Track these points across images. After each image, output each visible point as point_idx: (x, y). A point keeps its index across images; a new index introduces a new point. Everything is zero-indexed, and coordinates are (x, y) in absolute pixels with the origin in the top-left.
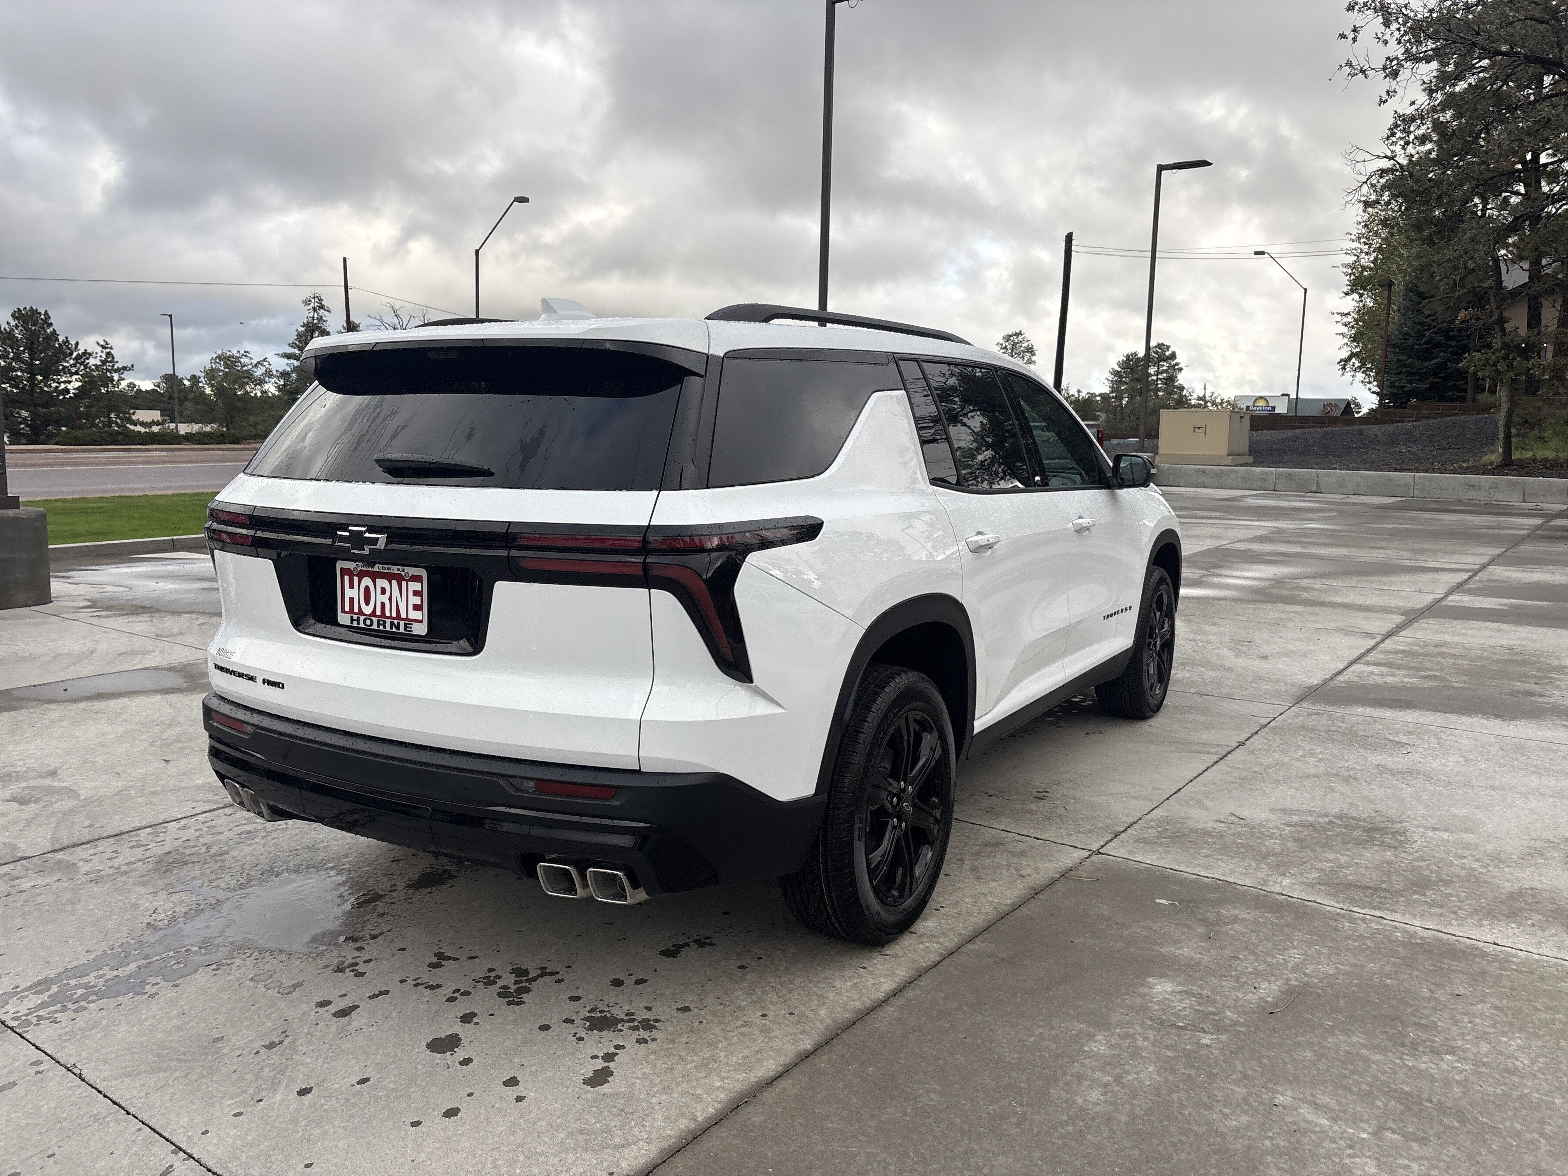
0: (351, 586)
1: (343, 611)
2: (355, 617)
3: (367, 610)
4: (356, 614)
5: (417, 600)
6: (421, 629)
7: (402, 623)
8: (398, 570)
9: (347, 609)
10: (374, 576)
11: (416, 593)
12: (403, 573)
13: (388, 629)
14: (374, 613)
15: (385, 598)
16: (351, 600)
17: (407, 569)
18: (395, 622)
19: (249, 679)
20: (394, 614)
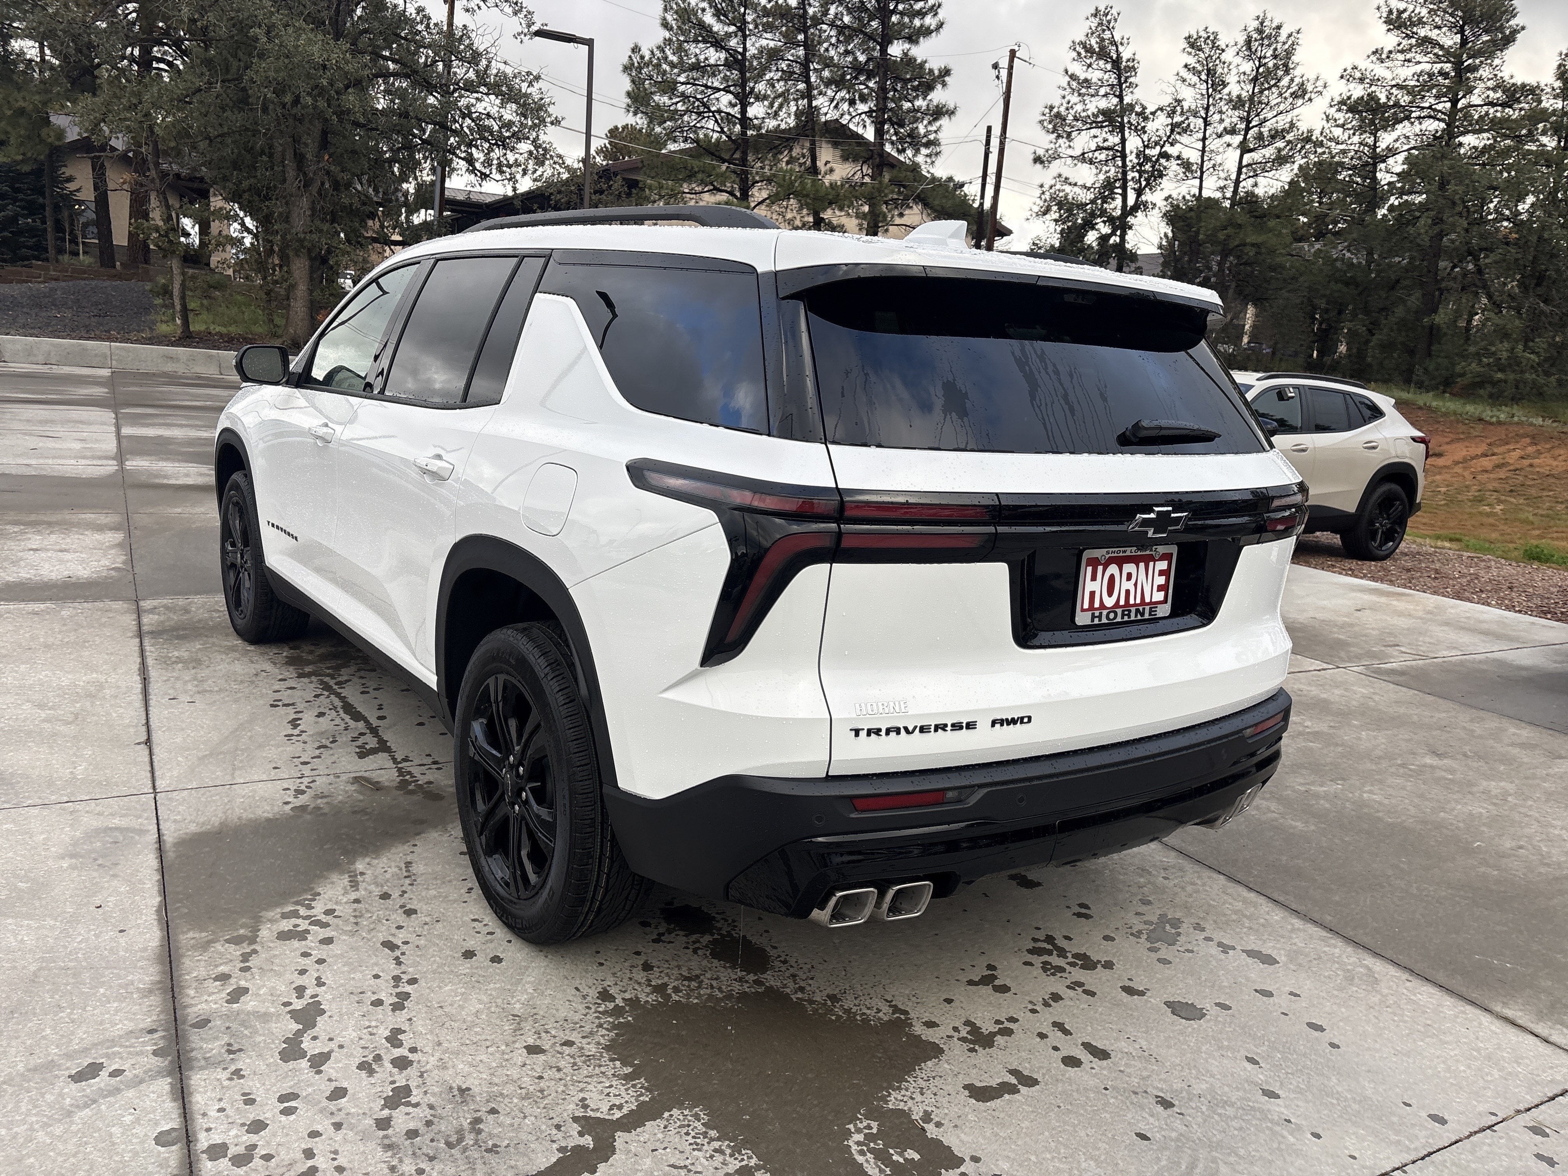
0: (1094, 578)
1: (1083, 610)
2: (1097, 613)
3: (1109, 602)
4: (1097, 609)
5: (1161, 580)
6: (1164, 610)
7: (1147, 608)
9: (1086, 606)
10: (1120, 562)
11: (1161, 573)
12: (1154, 554)
13: (1133, 616)
14: (1118, 604)
15: (1130, 585)
16: (1092, 594)
17: (1158, 548)
18: (1141, 608)
19: (961, 728)
20: (1138, 601)
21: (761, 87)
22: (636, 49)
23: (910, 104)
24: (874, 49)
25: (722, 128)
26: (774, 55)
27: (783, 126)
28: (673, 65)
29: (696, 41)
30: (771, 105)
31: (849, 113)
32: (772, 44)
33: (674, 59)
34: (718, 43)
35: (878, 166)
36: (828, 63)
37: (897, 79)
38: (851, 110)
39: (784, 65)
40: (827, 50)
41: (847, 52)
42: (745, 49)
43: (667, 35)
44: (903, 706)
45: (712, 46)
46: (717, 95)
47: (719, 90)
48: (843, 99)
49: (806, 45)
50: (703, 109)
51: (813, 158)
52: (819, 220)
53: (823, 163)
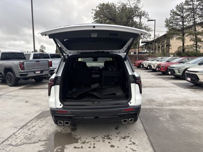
21: (187, 20)
22: (167, 19)
25: (180, 27)
26: (189, 15)
27: (190, 25)
29: (176, 16)
30: (188, 22)
32: (188, 13)
33: (173, 19)
34: (179, 15)
36: (198, 14)
40: (198, 12)
42: (183, 15)
43: (171, 16)
47: (179, 22)
48: (201, 19)
49: (194, 12)
50: (177, 25)
51: (195, 28)
52: (196, 37)
53: (197, 29)
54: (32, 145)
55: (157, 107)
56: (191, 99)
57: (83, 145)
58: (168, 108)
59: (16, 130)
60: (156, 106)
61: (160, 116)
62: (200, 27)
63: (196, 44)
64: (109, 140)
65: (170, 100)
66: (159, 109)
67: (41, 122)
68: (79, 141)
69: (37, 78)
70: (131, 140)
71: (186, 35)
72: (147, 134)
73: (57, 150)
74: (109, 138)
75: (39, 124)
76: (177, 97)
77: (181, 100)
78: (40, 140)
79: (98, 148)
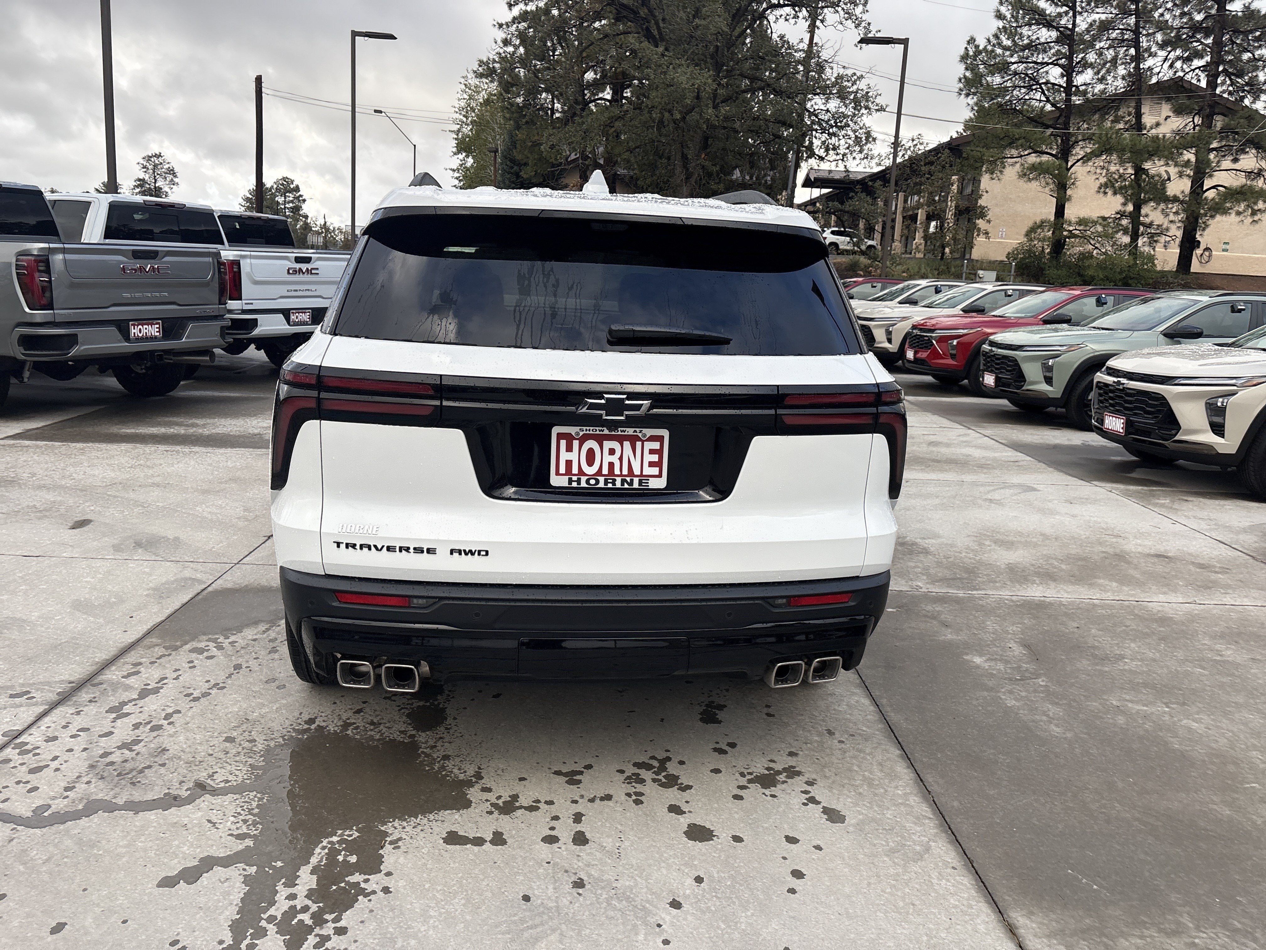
0: (569, 450)
1: (558, 473)
2: (575, 478)
3: (591, 471)
4: (575, 475)
5: (653, 458)
6: (660, 483)
7: (636, 480)
8: (635, 431)
9: (562, 470)
10: (601, 439)
11: (652, 452)
12: (640, 435)
13: (618, 484)
14: (599, 472)
15: (614, 459)
16: (569, 463)
17: (645, 431)
18: (628, 479)
19: (422, 552)
20: (625, 472)
21: (1092, 57)
22: (972, 41)
23: (1250, 55)
24: (1211, 7)
25: (1047, 98)
26: (1105, 26)
27: (1111, 89)
28: (1005, 48)
29: (1030, 25)
30: (1097, 73)
31: (1183, 70)
32: (1103, 17)
33: (1008, 43)
34: (1048, 23)
35: (1208, 116)
36: (1162, 26)
37: (1237, 32)
38: (1185, 66)
39: (1114, 34)
40: (1162, 15)
41: (1183, 14)
42: (1074, 25)
43: (1001, 24)
44: (375, 529)
45: (1044, 26)
46: (1045, 69)
47: (1048, 64)
48: (1178, 58)
49: (1137, 13)
50: (1032, 83)
51: (1139, 115)
52: (1139, 171)
53: (1148, 120)
54: (152, 816)
55: (937, 589)
56: (1132, 546)
57: (504, 823)
58: (1005, 593)
59: (27, 714)
60: (934, 581)
61: (968, 647)
62: (1166, 109)
63: (1135, 216)
64: (672, 795)
65: (1009, 545)
66: (957, 601)
67: (199, 660)
68: (474, 793)
69: (139, 370)
70: (815, 792)
71: (1079, 151)
72: (907, 757)
73: (333, 853)
74: (672, 781)
75: (186, 678)
76: (1048, 531)
77: (1074, 550)
78: (201, 787)
79: (608, 843)
